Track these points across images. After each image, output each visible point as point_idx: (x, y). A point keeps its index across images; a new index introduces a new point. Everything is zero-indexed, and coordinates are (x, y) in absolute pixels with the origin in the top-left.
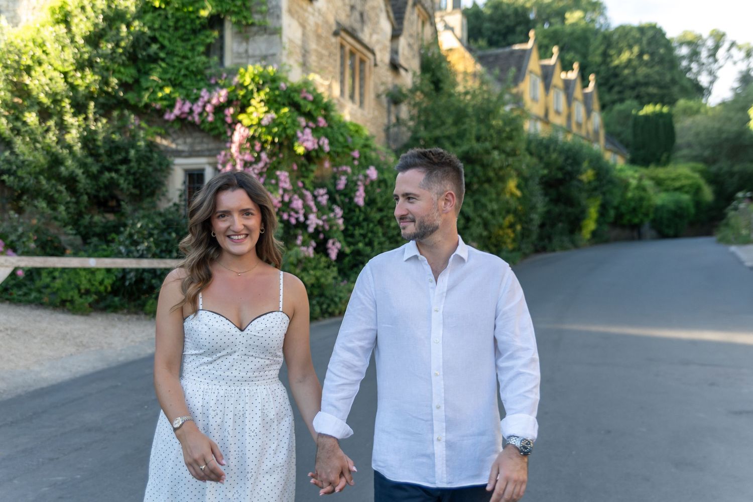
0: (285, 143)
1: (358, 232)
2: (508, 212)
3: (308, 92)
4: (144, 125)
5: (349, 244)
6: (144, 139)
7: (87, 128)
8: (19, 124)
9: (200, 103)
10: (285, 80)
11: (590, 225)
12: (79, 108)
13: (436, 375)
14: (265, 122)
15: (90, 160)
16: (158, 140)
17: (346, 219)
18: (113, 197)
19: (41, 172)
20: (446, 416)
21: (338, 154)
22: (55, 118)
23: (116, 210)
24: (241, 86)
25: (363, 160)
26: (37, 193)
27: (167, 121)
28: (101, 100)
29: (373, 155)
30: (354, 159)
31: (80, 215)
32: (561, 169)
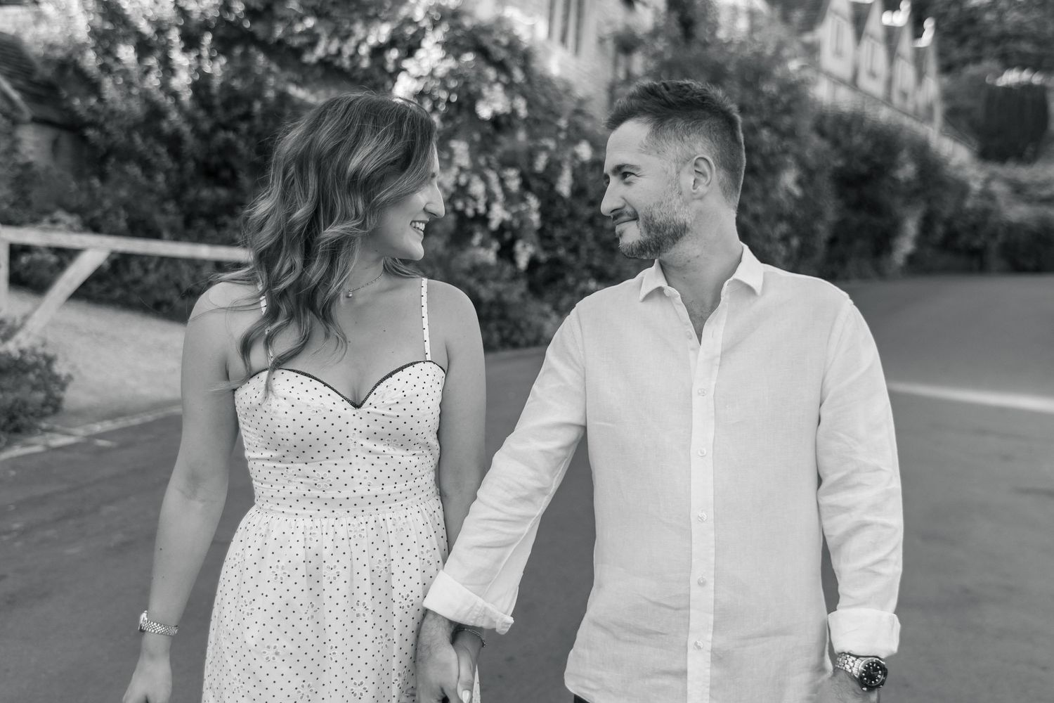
0: (466, 103)
1: (559, 233)
2: (781, 218)
3: (502, 33)
4: (274, 68)
5: (545, 249)
6: (274, 88)
7: (199, 70)
8: (109, 61)
9: (352, 42)
10: (471, 14)
11: (905, 245)
12: (191, 42)
13: (701, 519)
14: (440, 72)
15: (201, 114)
16: (293, 90)
17: (544, 213)
18: (227, 165)
19: (136, 126)
20: (715, 601)
21: (537, 122)
22: (158, 54)
23: (231, 182)
24: (410, 21)
25: (572, 132)
26: (127, 154)
27: (306, 65)
28: (221, 32)
29: (588, 125)
30: (559, 130)
31: (183, 187)
32: (866, 159)
